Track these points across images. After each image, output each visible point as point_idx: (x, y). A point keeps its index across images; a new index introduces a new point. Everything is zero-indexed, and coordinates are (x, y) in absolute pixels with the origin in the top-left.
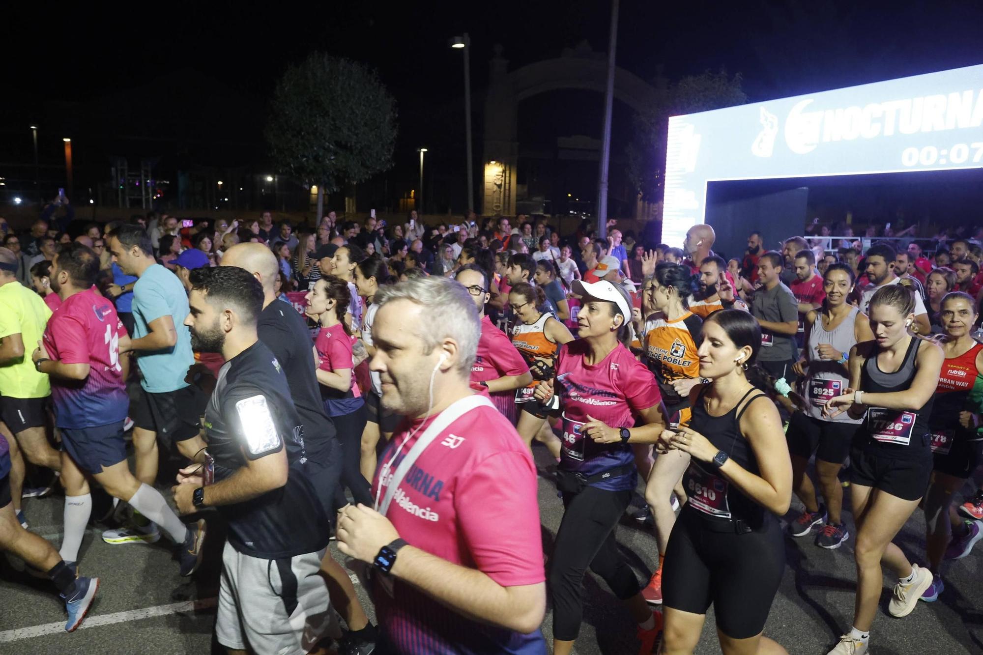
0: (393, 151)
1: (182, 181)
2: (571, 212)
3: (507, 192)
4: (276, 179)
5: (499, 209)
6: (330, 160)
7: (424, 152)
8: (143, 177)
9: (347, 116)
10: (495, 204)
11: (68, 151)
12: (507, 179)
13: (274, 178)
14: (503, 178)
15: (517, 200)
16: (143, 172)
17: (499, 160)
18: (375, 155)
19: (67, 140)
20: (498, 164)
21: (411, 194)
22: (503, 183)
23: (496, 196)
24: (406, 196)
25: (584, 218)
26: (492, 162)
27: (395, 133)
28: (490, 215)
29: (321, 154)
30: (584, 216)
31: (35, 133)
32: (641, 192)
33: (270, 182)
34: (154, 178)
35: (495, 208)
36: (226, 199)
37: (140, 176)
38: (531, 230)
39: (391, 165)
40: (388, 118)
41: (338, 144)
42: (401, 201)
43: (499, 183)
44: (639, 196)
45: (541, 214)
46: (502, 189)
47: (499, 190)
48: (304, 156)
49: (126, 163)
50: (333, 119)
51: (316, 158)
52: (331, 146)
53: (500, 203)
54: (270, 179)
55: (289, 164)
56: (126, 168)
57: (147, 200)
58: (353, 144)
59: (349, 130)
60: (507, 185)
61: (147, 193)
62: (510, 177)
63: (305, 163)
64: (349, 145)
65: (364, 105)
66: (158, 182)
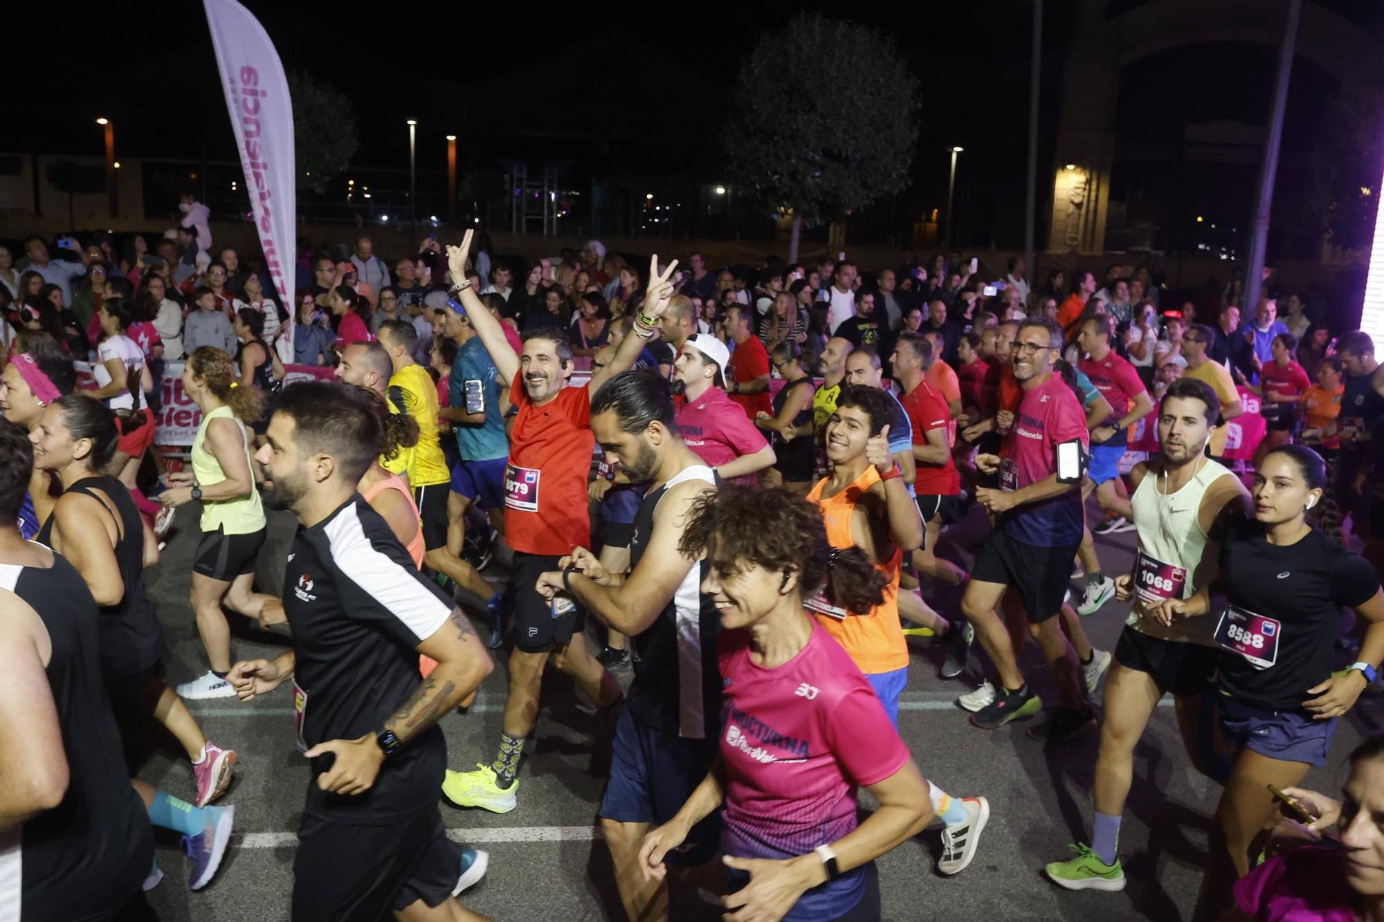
0: (910, 162)
1: (597, 193)
2: (1201, 246)
3: (1091, 216)
4: (729, 191)
5: (1075, 243)
6: (814, 177)
7: (958, 153)
8: (546, 188)
9: (843, 111)
10: (1068, 235)
11: (452, 153)
12: (1093, 194)
13: (726, 190)
14: (1086, 193)
15: (1109, 228)
16: (546, 182)
17: (1080, 163)
18: (882, 169)
19: (451, 138)
20: (1079, 170)
21: (932, 215)
22: (1085, 202)
23: (1071, 221)
24: (924, 218)
25: (1224, 257)
26: (1070, 167)
27: (915, 136)
28: (1060, 252)
29: (801, 169)
30: (1224, 253)
31: (412, 130)
32: (1330, 230)
33: (718, 195)
34: (560, 187)
35: (1069, 242)
36: (656, 220)
37: (542, 187)
38: (1127, 292)
39: (906, 184)
40: (905, 111)
41: (827, 153)
42: (916, 227)
43: (1077, 200)
44: (1327, 236)
45: (1148, 249)
46: (1084, 210)
47: (1077, 211)
48: (775, 173)
49: (525, 169)
50: (823, 117)
51: (793, 176)
52: (817, 158)
53: (1077, 233)
54: (720, 191)
55: (753, 184)
56: (525, 176)
57: (550, 222)
58: (850, 153)
59: (846, 132)
60: (1092, 205)
61: (551, 213)
62: (1098, 190)
63: (777, 184)
64: (844, 155)
65: (871, 94)
66: (564, 193)
